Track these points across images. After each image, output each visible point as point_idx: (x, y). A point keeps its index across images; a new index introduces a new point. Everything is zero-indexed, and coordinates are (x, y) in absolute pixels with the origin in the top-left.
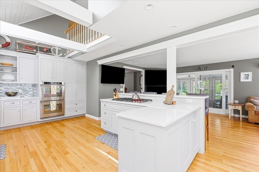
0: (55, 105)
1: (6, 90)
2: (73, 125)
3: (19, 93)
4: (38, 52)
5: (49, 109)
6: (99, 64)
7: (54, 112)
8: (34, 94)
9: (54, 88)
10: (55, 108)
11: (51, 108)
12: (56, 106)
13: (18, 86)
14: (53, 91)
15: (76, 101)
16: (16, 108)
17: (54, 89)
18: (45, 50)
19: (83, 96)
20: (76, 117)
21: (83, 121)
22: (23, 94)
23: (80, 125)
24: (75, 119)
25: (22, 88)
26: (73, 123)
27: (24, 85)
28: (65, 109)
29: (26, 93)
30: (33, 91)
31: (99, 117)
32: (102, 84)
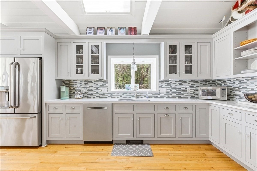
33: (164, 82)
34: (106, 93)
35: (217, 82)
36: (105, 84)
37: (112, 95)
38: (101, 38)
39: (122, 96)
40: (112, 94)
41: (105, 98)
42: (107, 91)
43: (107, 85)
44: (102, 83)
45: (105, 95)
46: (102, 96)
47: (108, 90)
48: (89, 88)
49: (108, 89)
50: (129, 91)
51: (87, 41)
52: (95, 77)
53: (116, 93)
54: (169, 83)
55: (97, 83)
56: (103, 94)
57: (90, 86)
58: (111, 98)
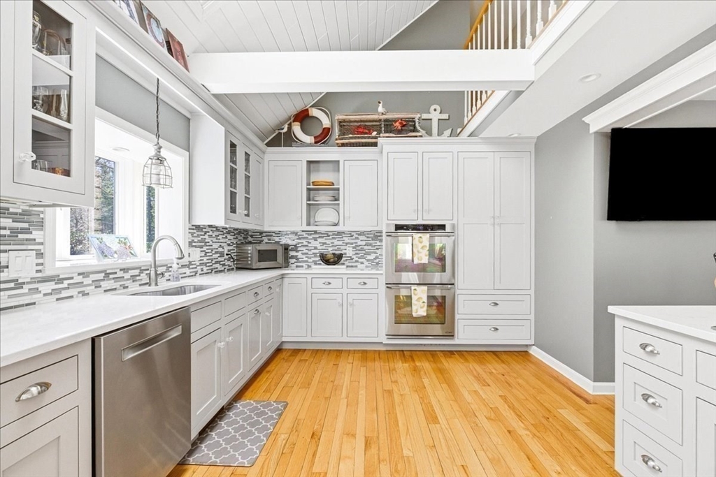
0: (426, 301)
1: (323, 247)
2: (477, 386)
3: (348, 255)
4: (381, 135)
5: (409, 309)
6: (593, 129)
7: (422, 320)
8: (377, 260)
9: (421, 242)
10: (425, 308)
11: (414, 308)
12: (426, 304)
13: (344, 238)
14: (418, 252)
15: (493, 292)
16: (334, 296)
17: (422, 248)
18: (397, 124)
19: (522, 274)
20: (494, 352)
21: (521, 381)
22: (354, 261)
23: (504, 398)
24: (490, 358)
25: (352, 244)
26: (478, 378)
27: (357, 236)
28: (457, 317)
29: (362, 257)
30: (376, 253)
31: (594, 381)
32: (613, 223)
33: (195, 231)
34: (34, 280)
35: (252, 236)
36: (27, 231)
37: (61, 286)
39: (102, 283)
40: (61, 281)
41: (27, 305)
42: (40, 268)
43: (36, 235)
45: (25, 289)
46: (10, 297)
47: (40, 261)
49: (40, 254)
53: (79, 274)
54: (203, 233)
56: (12, 285)
58: (57, 300)
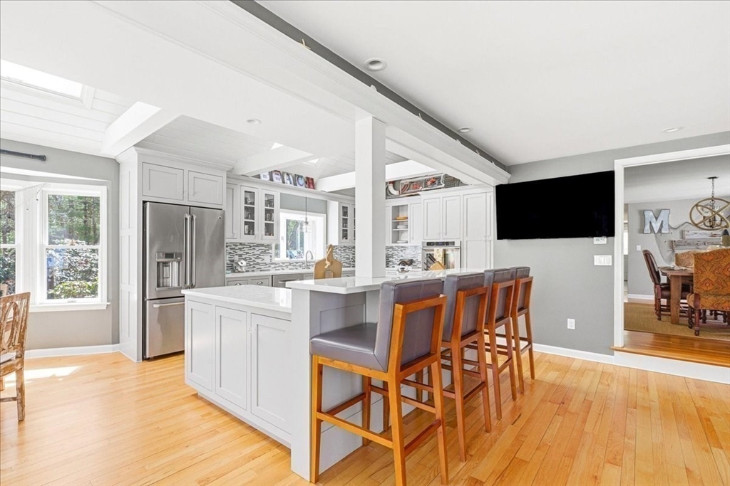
34: (269, 264)
36: (268, 250)
38: (278, 186)
40: (276, 264)
41: (268, 269)
42: (271, 260)
43: (270, 251)
44: (264, 248)
45: (267, 266)
46: (264, 267)
48: (247, 256)
49: (271, 256)
50: (293, 259)
51: (260, 187)
52: (267, 240)
53: (282, 263)
55: (257, 248)
56: (265, 264)
57: (248, 253)
58: (274, 269)
